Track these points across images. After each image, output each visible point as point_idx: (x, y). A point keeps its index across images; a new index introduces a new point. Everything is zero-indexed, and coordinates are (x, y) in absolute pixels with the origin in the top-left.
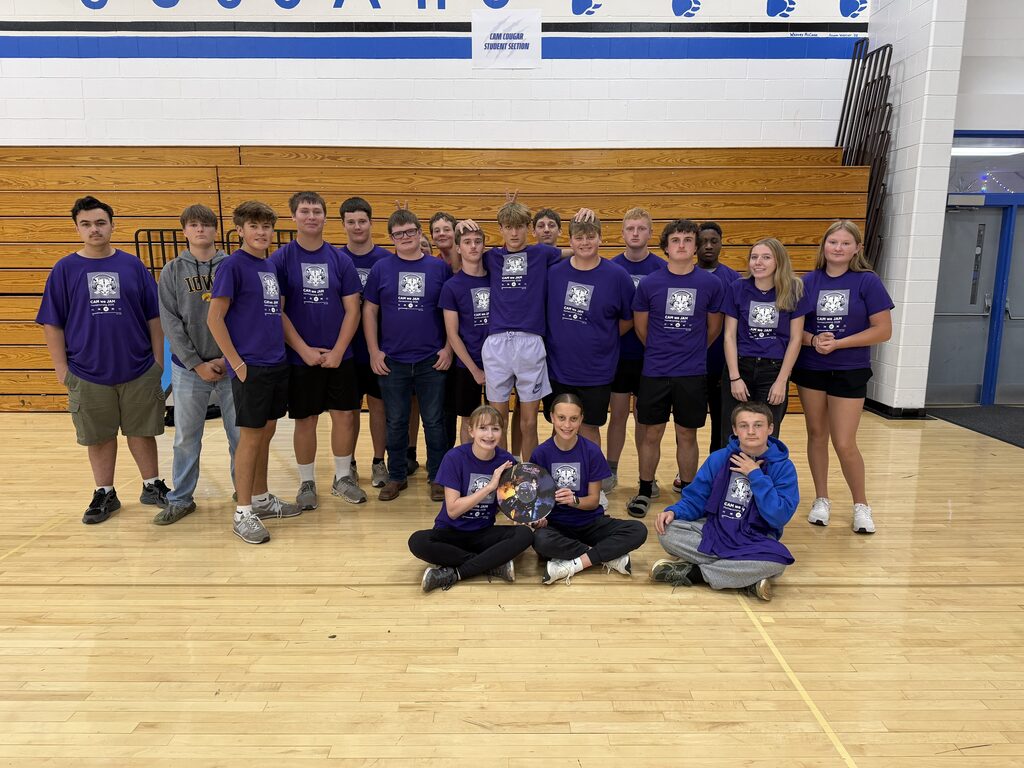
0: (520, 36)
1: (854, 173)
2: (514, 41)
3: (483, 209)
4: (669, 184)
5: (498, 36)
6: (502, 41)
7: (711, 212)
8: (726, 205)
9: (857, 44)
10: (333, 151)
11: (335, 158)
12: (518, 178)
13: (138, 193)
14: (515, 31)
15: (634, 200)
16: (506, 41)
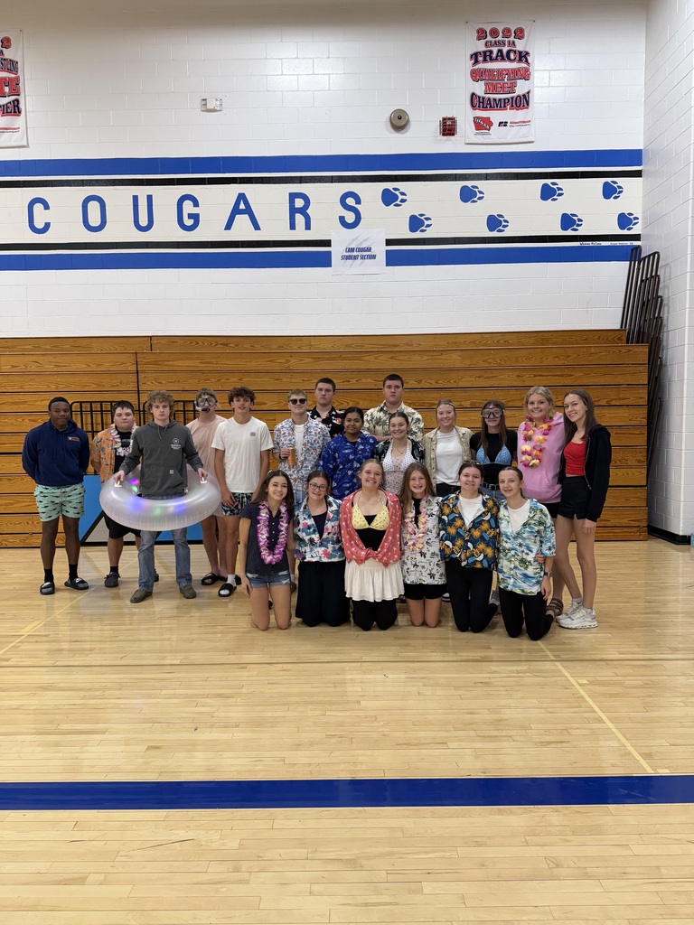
0: (369, 249)
1: (636, 350)
2: (365, 253)
4: (489, 360)
5: (352, 250)
6: (355, 253)
7: (523, 381)
8: (535, 376)
9: (632, 250)
10: (224, 339)
11: (226, 345)
12: (371, 358)
13: (73, 373)
14: (364, 245)
15: (462, 373)
16: (358, 253)
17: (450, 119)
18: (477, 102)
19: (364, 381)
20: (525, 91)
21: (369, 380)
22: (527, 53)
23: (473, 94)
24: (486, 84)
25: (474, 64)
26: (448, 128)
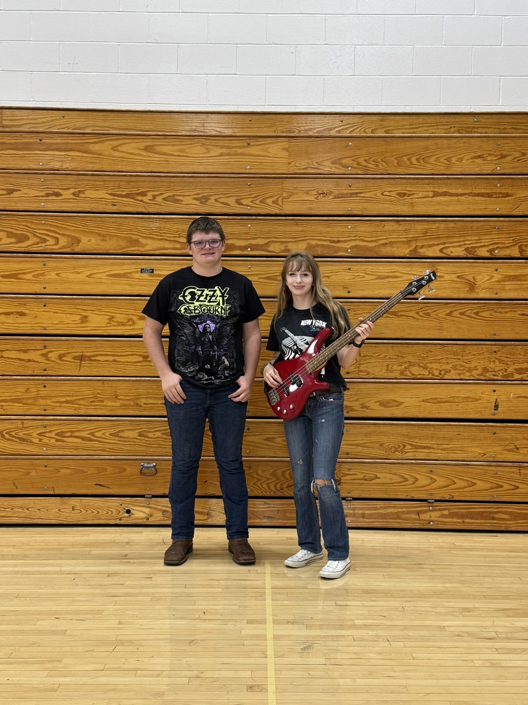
3: (48, 195)
4: (345, 161)
7: (412, 205)
8: (436, 194)
12: (104, 147)
15: (288, 184)
19: (90, 194)
21: (101, 194)
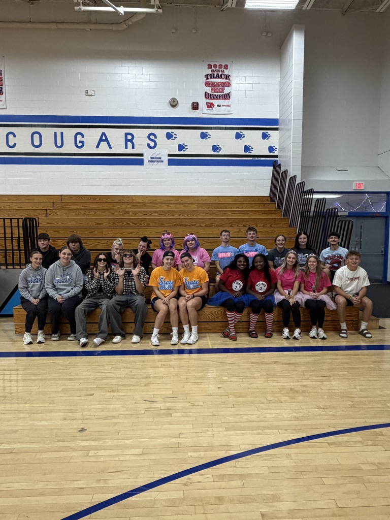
0: (160, 158)
2: (159, 160)
5: (153, 158)
6: (154, 160)
9: (274, 162)
10: (94, 197)
11: (95, 199)
14: (158, 156)
16: (155, 160)
17: (195, 103)
18: (208, 96)
20: (228, 92)
22: (229, 76)
23: (206, 92)
24: (212, 88)
25: (206, 80)
26: (195, 107)
